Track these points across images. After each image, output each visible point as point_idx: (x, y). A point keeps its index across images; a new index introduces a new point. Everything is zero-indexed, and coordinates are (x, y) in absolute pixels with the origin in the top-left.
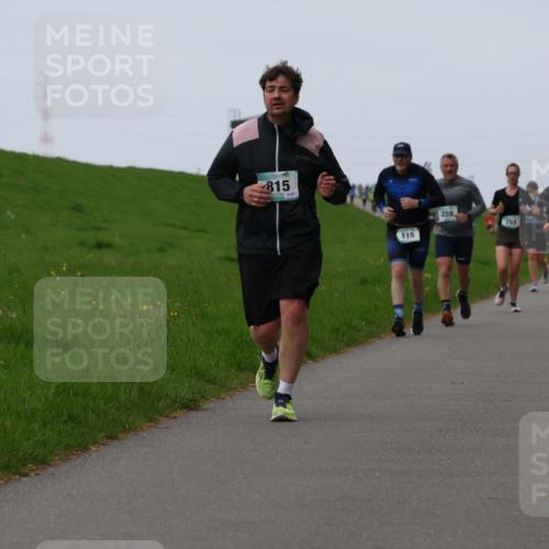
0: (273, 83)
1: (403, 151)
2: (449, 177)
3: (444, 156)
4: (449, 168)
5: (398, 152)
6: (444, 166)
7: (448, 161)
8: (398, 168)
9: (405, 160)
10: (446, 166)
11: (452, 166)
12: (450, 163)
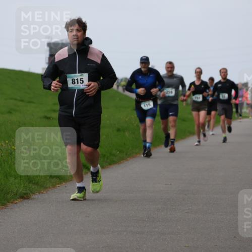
0: (72, 28)
1: (145, 61)
2: (170, 74)
3: (167, 63)
4: (170, 69)
5: (143, 61)
6: (167, 68)
7: (169, 65)
8: (143, 69)
9: (146, 65)
10: (168, 68)
11: (171, 68)
12: (170, 66)
